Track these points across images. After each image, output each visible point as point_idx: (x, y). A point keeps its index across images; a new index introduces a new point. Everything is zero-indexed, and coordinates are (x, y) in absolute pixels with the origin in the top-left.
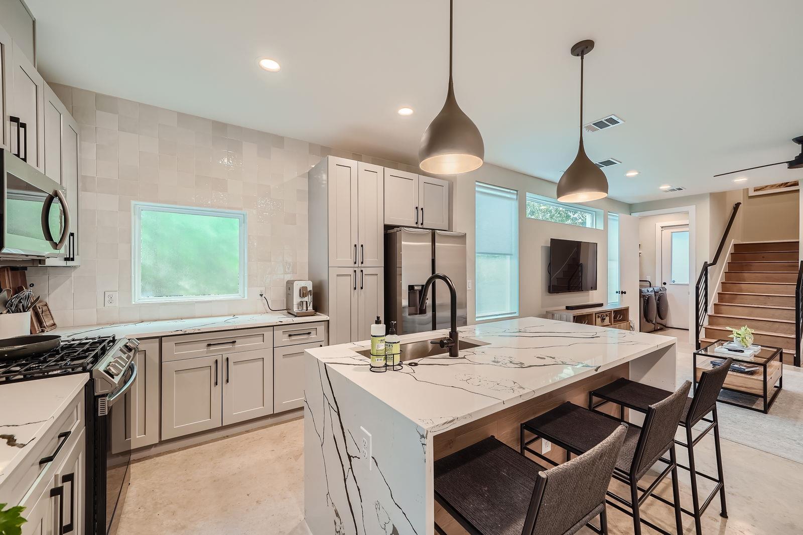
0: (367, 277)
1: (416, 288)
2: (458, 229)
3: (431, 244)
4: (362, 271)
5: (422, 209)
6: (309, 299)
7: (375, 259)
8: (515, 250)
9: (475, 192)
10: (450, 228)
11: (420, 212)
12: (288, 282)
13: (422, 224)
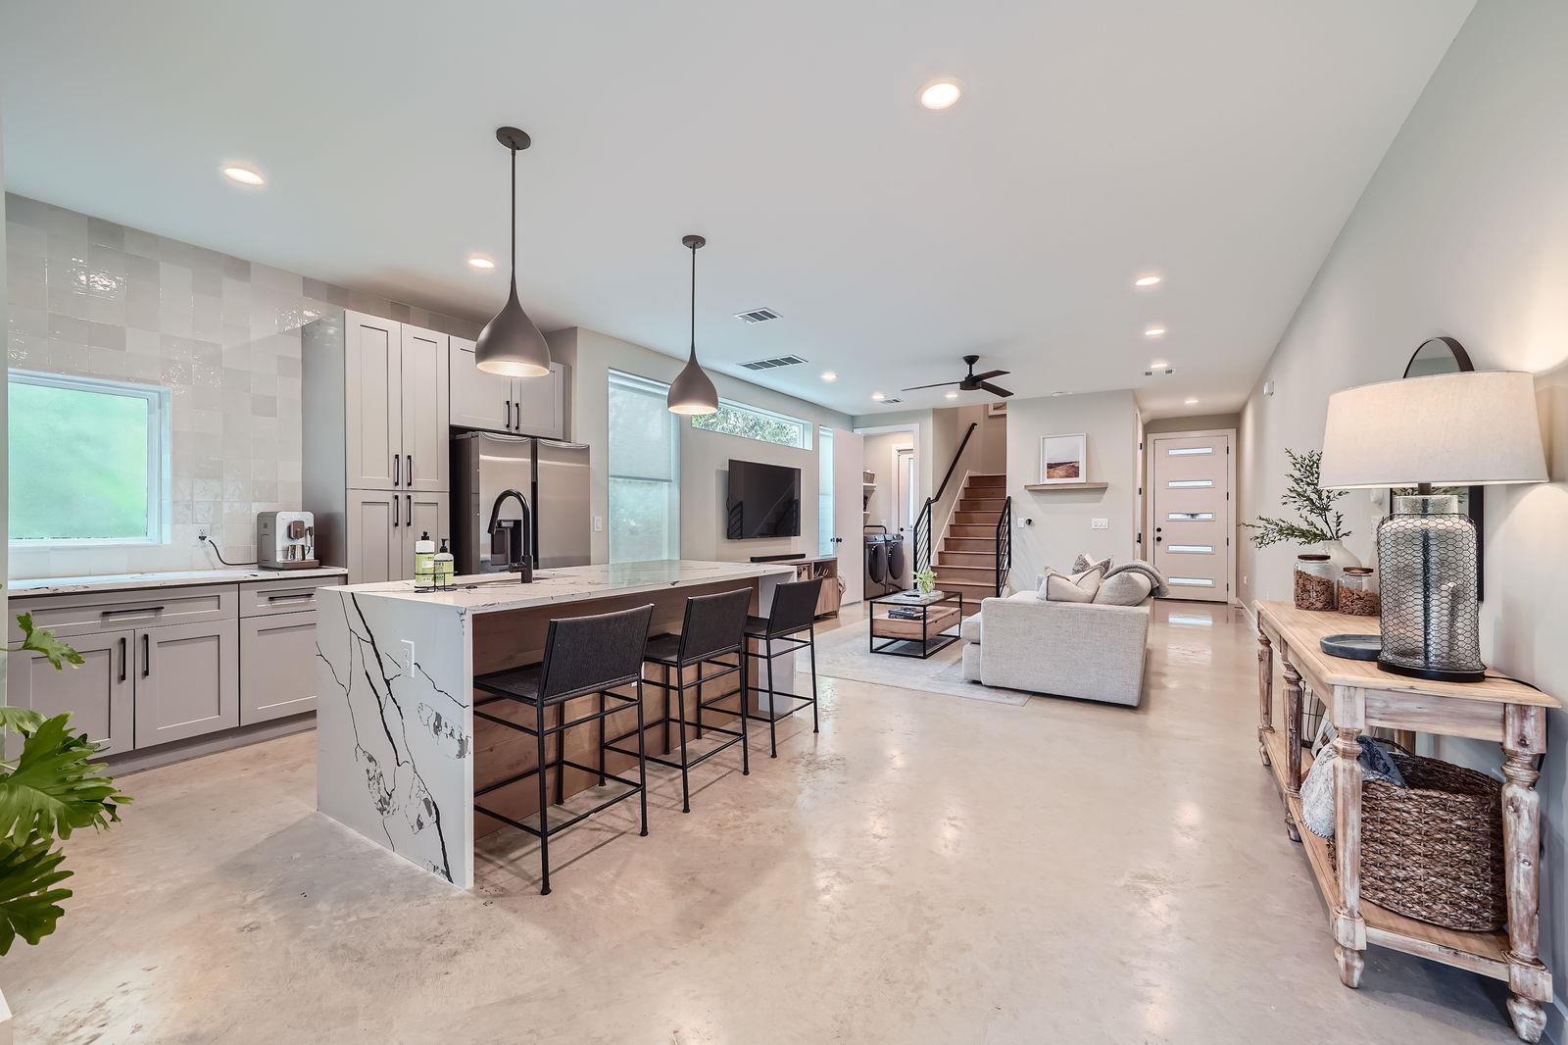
0: (419, 507)
1: (504, 524)
2: (579, 438)
3: (530, 460)
4: (409, 497)
5: (517, 405)
6: (307, 541)
7: (432, 478)
8: (673, 475)
9: (607, 384)
10: (566, 437)
11: (514, 410)
12: (261, 516)
13: (517, 428)
